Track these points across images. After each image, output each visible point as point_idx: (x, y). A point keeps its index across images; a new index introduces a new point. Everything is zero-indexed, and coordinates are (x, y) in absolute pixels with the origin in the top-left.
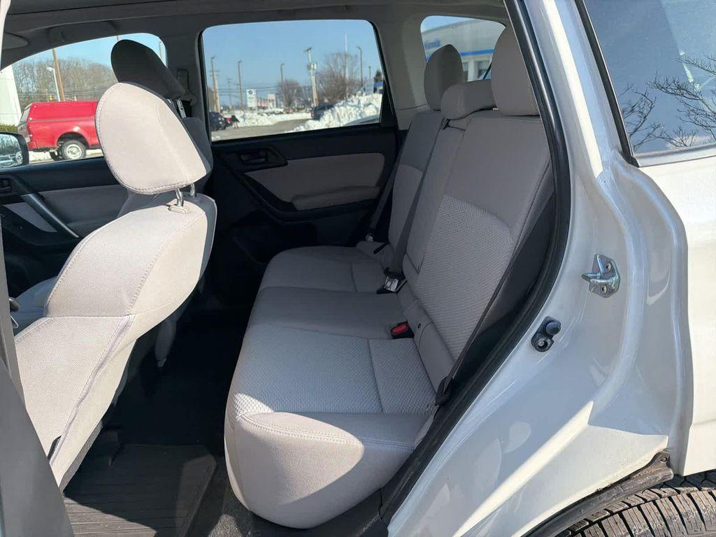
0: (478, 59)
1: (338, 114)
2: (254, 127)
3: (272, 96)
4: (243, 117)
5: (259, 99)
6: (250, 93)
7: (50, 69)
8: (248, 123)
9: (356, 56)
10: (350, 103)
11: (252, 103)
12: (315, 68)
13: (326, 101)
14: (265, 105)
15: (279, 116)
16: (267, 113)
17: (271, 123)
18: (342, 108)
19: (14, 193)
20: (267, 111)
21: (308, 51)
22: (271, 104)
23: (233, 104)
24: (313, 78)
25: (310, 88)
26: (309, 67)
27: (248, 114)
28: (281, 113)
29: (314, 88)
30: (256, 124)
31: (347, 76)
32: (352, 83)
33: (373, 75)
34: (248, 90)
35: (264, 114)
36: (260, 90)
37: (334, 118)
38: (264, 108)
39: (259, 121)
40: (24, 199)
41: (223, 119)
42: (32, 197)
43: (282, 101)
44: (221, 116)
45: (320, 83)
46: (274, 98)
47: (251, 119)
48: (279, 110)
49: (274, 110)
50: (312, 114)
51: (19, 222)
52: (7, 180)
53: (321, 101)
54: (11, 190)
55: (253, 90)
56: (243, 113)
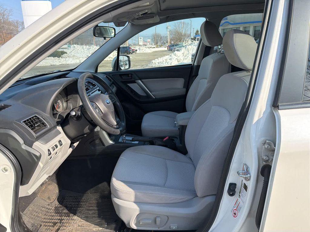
0: (244, 26)
1: (188, 49)
3: (150, 40)
4: (139, 49)
5: (144, 41)
6: (141, 38)
8: (141, 52)
9: (188, 23)
10: (193, 44)
11: (141, 43)
12: (170, 28)
13: (172, 42)
14: (146, 44)
16: (148, 47)
17: (150, 52)
18: (189, 46)
22: (148, 44)
23: (133, 43)
24: (168, 33)
25: (166, 37)
27: (141, 48)
28: (154, 48)
29: (169, 37)
30: (144, 52)
31: (183, 32)
32: (185, 35)
33: (195, 32)
34: (140, 37)
37: (186, 51)
38: (146, 45)
39: (146, 51)
40: (136, 82)
41: (132, 50)
42: (140, 81)
43: (153, 42)
44: (131, 48)
45: (171, 35)
46: (150, 41)
47: (142, 50)
48: (153, 46)
49: (151, 46)
50: (168, 48)
51: (132, 91)
52: (131, 74)
53: (171, 43)
54: (131, 79)
55: (142, 37)
56: (139, 47)
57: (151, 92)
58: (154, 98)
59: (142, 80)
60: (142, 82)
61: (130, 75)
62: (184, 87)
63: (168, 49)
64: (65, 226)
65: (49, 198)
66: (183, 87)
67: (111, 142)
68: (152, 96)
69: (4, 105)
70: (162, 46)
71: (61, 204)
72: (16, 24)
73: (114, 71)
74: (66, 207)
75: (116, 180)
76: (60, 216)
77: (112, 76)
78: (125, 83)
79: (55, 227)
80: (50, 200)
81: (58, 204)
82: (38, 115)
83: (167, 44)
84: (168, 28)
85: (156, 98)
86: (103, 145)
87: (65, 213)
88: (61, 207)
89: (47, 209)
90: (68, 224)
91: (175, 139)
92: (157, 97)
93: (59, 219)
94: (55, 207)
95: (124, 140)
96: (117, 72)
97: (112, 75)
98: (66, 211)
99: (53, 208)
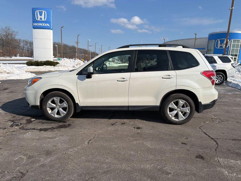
7: (56, 46)
15: (119, 64)
39: (114, 65)
43: (120, 59)
46: (117, 58)
47: (111, 64)
49: (118, 62)
70: (126, 62)
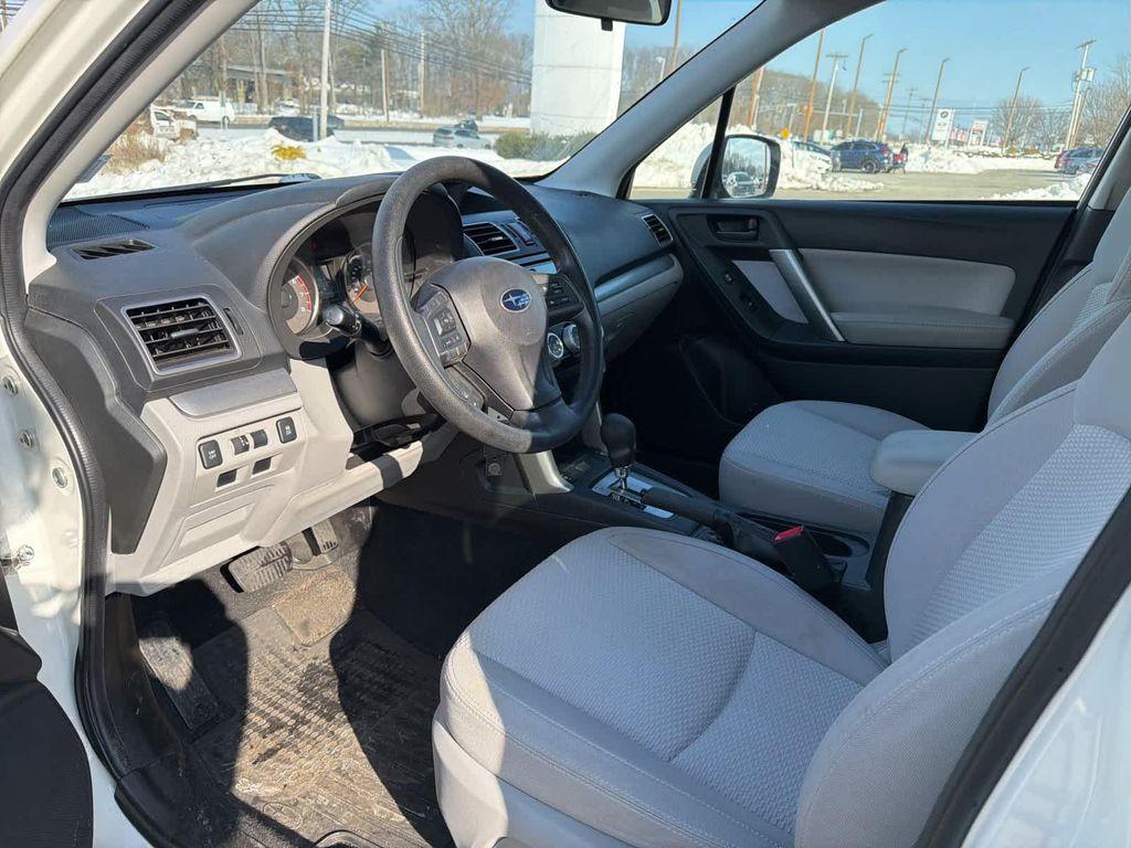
2: (940, 174)
3: (983, 125)
5: (958, 127)
6: (944, 115)
7: (660, 59)
8: (932, 167)
11: (940, 134)
12: (1090, 78)
13: (1089, 141)
14: (963, 139)
15: (990, 160)
16: (967, 153)
17: (972, 171)
19: (760, 244)
20: (965, 148)
21: (1084, 46)
22: (973, 138)
23: (906, 132)
24: (1079, 97)
25: (1065, 116)
26: (1076, 77)
27: (936, 153)
28: (995, 155)
29: (1075, 116)
30: (941, 168)
34: (941, 111)
35: (963, 154)
36: (962, 110)
38: (959, 144)
39: (951, 165)
40: (773, 256)
41: (891, 155)
42: (788, 254)
43: (999, 134)
44: (890, 151)
45: (1090, 105)
46: (984, 128)
47: (939, 159)
48: (991, 150)
49: (982, 148)
50: (1058, 161)
51: (748, 291)
52: (759, 219)
53: (1079, 140)
54: (755, 238)
55: (949, 111)
56: (927, 149)
57: (829, 310)
58: (840, 339)
59: (802, 250)
60: (800, 259)
61: (751, 221)
62: (1005, 313)
63: (1056, 167)
64: (297, 752)
65: (305, 626)
66: (998, 313)
67: (556, 481)
68: (830, 330)
69: (135, 242)
70: (1037, 152)
71: (333, 663)
72: (520, 46)
73: (694, 201)
74: (343, 679)
75: (468, 645)
76: (307, 706)
77: (674, 218)
78: (727, 254)
79: (268, 740)
80: (307, 634)
81: (327, 656)
82: (212, 297)
83: (1063, 145)
84: (1084, 77)
85: (846, 341)
86: (526, 485)
87: (324, 700)
88: (326, 673)
89: (282, 661)
90: (309, 746)
91: (855, 547)
92: (855, 339)
93: (296, 716)
94: (309, 665)
95: (621, 487)
96: (704, 202)
97: (679, 215)
98: (332, 694)
99: (303, 667)
